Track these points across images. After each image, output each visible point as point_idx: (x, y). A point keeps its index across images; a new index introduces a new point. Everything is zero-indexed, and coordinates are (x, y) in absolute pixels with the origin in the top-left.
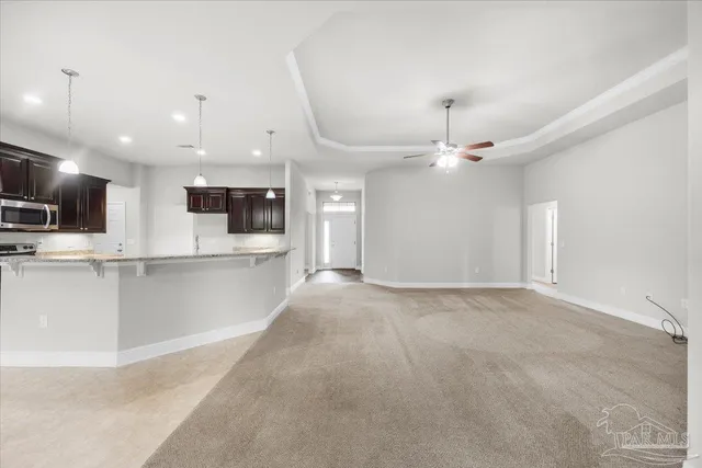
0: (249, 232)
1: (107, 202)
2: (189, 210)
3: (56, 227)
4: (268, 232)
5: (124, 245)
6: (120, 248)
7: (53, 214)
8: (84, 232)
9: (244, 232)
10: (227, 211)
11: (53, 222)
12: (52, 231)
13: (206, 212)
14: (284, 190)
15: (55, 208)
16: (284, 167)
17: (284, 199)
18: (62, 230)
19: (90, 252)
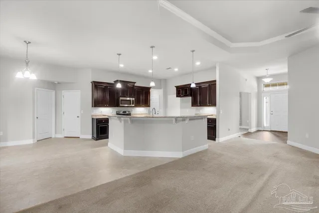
0: (200, 106)
1: (151, 95)
2: (177, 96)
5: (159, 112)
7: (133, 101)
8: (143, 107)
9: (198, 106)
10: (191, 95)
11: (133, 104)
12: (133, 107)
13: (183, 97)
14: (215, 81)
15: (134, 99)
16: (216, 68)
17: (216, 87)
18: (136, 106)
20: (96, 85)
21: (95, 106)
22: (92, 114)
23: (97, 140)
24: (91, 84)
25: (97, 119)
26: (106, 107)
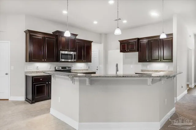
1: (92, 50)
2: (121, 51)
3: (75, 60)
4: (161, 61)
5: (98, 67)
6: (97, 68)
8: (84, 62)
10: (138, 51)
12: (75, 62)
13: (128, 52)
15: (75, 53)
17: (172, 40)
18: (77, 62)
19: (87, 70)
20: (31, 36)
21: (30, 61)
22: (26, 70)
23: (32, 103)
24: (25, 34)
25: (33, 77)
26: (44, 62)
